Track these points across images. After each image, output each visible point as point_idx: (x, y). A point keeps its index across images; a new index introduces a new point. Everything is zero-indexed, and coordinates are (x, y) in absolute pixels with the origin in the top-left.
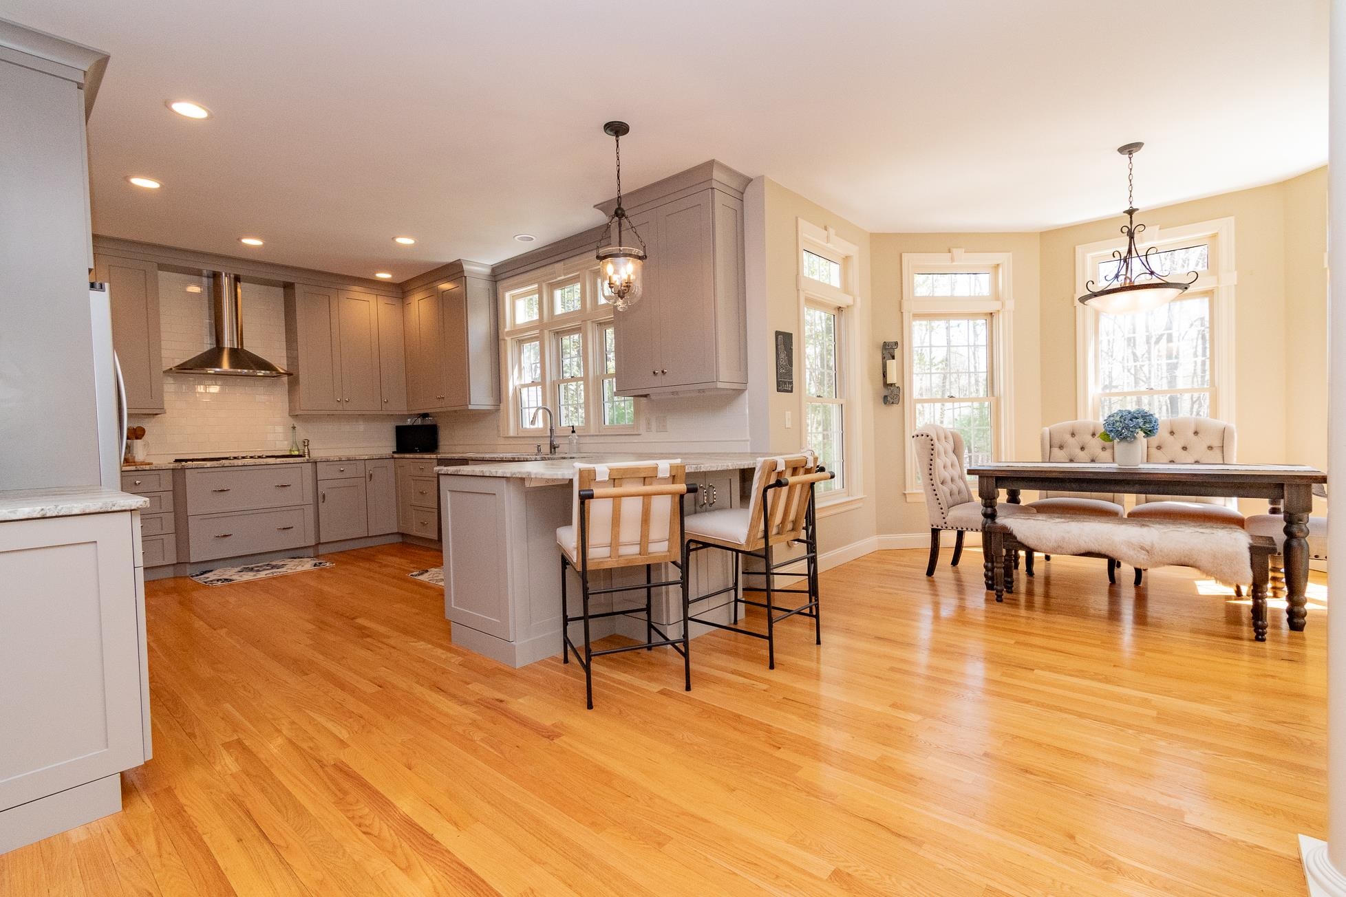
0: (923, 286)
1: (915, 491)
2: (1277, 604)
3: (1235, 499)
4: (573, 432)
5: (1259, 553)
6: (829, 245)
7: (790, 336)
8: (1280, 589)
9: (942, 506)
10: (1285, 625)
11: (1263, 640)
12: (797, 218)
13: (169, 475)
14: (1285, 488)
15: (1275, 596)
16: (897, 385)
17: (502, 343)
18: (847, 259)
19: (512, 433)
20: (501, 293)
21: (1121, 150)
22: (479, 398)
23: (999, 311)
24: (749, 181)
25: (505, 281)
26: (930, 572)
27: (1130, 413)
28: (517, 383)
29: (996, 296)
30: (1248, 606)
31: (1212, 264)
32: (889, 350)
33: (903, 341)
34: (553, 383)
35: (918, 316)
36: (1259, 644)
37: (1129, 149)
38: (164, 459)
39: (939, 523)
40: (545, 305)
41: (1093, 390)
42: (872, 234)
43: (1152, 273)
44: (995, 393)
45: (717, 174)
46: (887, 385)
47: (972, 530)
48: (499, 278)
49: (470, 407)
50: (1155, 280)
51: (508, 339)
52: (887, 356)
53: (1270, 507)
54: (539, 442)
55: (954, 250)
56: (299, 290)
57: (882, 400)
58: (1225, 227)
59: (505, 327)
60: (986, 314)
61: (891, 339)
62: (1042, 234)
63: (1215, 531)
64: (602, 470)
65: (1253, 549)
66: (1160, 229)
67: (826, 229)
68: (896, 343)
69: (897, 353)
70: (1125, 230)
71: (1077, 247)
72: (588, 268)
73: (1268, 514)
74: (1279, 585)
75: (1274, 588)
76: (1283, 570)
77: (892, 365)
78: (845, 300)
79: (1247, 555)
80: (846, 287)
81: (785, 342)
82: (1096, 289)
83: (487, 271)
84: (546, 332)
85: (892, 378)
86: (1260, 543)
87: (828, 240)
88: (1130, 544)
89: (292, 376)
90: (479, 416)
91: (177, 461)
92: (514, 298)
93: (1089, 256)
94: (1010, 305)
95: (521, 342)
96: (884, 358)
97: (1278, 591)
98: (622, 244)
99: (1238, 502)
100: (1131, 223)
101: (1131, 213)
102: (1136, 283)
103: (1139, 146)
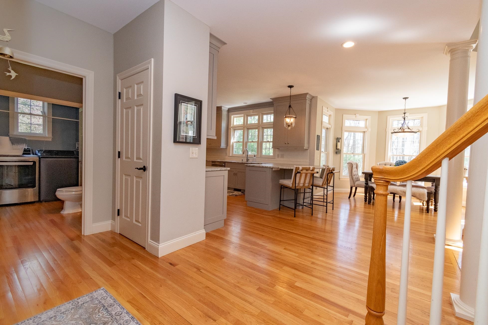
0: (348, 123)
1: (342, 177)
2: (432, 207)
3: (423, 182)
4: (255, 156)
5: (429, 194)
6: (328, 112)
7: (319, 136)
8: (432, 204)
9: (354, 181)
10: (433, 210)
11: (429, 213)
12: (323, 106)
14: (435, 180)
15: (431, 206)
16: (340, 149)
17: (229, 130)
18: (330, 116)
19: (231, 155)
20: (230, 116)
21: (404, 98)
22: (223, 145)
23: (366, 131)
24: (313, 97)
25: (231, 112)
26: (349, 197)
27: (401, 161)
28: (233, 141)
29: (366, 127)
30: (425, 207)
31: (421, 125)
32: (338, 140)
33: (342, 138)
34: (246, 142)
35: (346, 131)
36: (428, 213)
37: (405, 98)
39: (353, 185)
40: (245, 121)
41: (390, 154)
42: (336, 109)
43: (409, 128)
44: (364, 153)
45: (308, 96)
46: (337, 149)
47: (360, 187)
48: (230, 111)
49: (221, 147)
50: (409, 130)
51: (232, 129)
52: (337, 141)
53: (432, 185)
54: (242, 158)
55: (357, 114)
57: (335, 153)
58: (425, 116)
59: (231, 125)
60: (363, 132)
61: (339, 137)
62: (379, 111)
63: (420, 189)
65: (428, 193)
66: (409, 114)
67: (327, 108)
68: (340, 138)
69: (340, 141)
70: (403, 117)
71: (388, 116)
72: (261, 112)
73: (431, 186)
74: (432, 203)
75: (431, 204)
76: (434, 200)
77: (339, 144)
78: (329, 126)
79: (426, 194)
80: (329, 123)
81: (319, 137)
82: (395, 131)
83: (227, 109)
84: (245, 128)
85: (339, 147)
86: (429, 192)
87: (328, 111)
88: (401, 191)
90: (222, 150)
92: (234, 117)
93: (391, 119)
94: (370, 130)
95: (234, 130)
96: (337, 142)
97: (432, 205)
98: (290, 114)
99: (424, 183)
100: (405, 116)
101: (405, 113)
102: (405, 131)
103: (407, 98)
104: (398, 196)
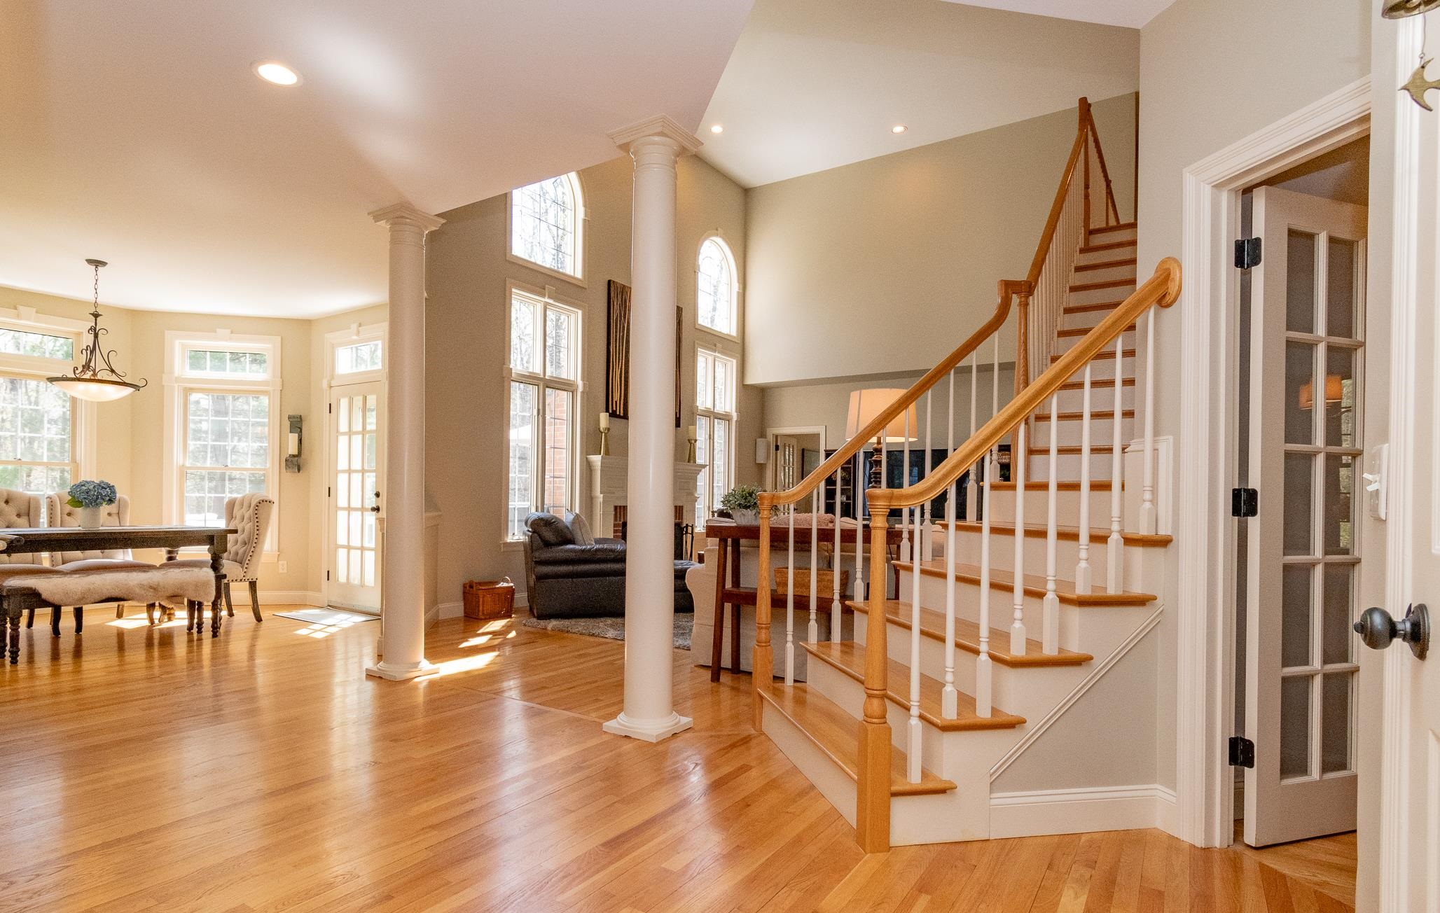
21: (90, 261)
37: (97, 263)
43: (113, 371)
50: (114, 378)
70: (91, 329)
100: (96, 325)
101: (96, 316)
102: (99, 377)
103: (104, 264)
104: (71, 609)
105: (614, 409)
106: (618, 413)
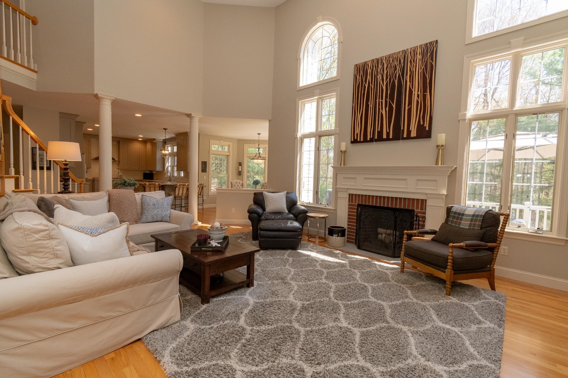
7: (206, 162)
13: (91, 181)
16: (241, 171)
18: (229, 145)
21: (258, 134)
22: (159, 168)
28: (167, 166)
32: (240, 164)
33: (243, 162)
34: (173, 166)
35: (248, 157)
38: (90, 178)
40: (172, 150)
42: (238, 139)
46: (239, 171)
49: (157, 170)
55: (256, 144)
56: (121, 142)
57: (238, 174)
61: (241, 162)
64: (178, 184)
67: (220, 141)
69: (242, 165)
84: (172, 155)
87: (220, 143)
89: (119, 161)
90: (158, 172)
91: (93, 178)
96: (239, 166)
105: (356, 138)
106: (359, 140)
